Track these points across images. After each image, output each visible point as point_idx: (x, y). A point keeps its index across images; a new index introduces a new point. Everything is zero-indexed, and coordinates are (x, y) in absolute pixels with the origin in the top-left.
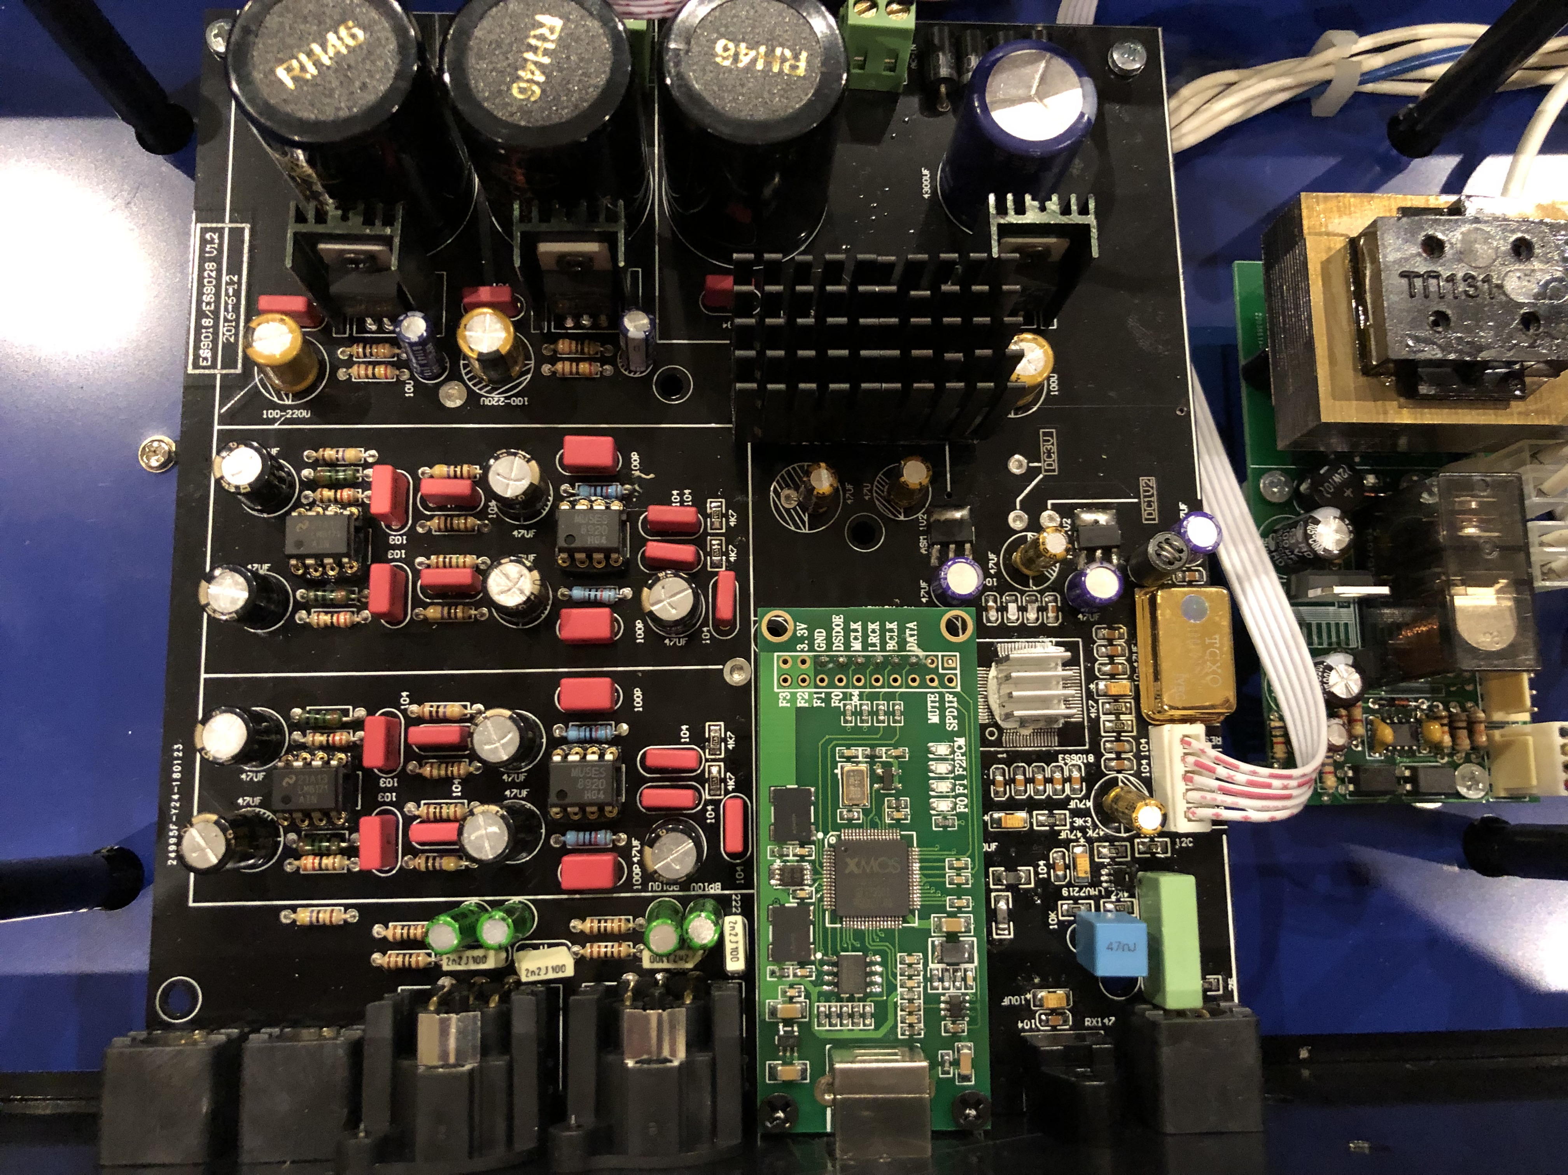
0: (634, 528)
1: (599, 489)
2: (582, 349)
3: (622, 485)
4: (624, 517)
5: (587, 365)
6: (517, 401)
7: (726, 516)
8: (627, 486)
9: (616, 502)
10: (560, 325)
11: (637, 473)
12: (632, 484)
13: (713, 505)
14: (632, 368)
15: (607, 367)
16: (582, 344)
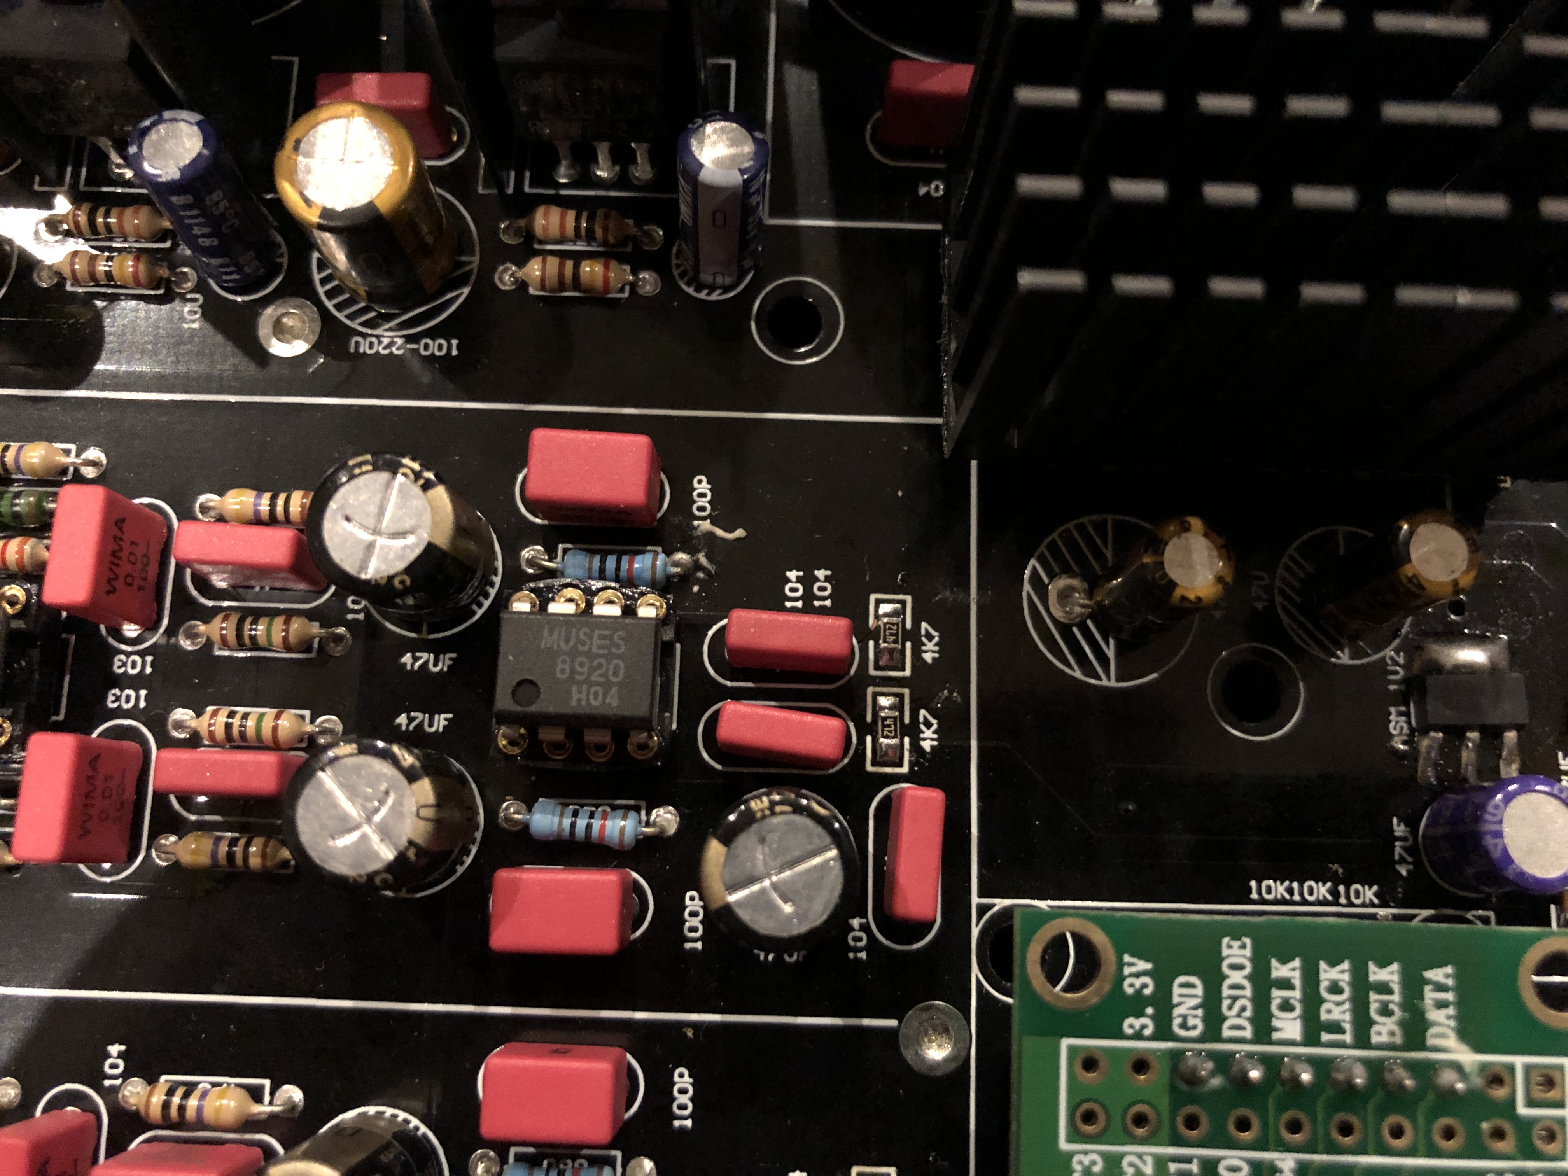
0: (692, 659)
1: (611, 561)
2: (590, 231)
3: (668, 553)
4: (668, 635)
5: (598, 268)
6: (436, 347)
7: (914, 636)
8: (681, 556)
9: (652, 598)
10: (545, 178)
11: (706, 526)
12: (692, 551)
13: (885, 608)
14: (706, 278)
15: (644, 275)
16: (591, 219)
